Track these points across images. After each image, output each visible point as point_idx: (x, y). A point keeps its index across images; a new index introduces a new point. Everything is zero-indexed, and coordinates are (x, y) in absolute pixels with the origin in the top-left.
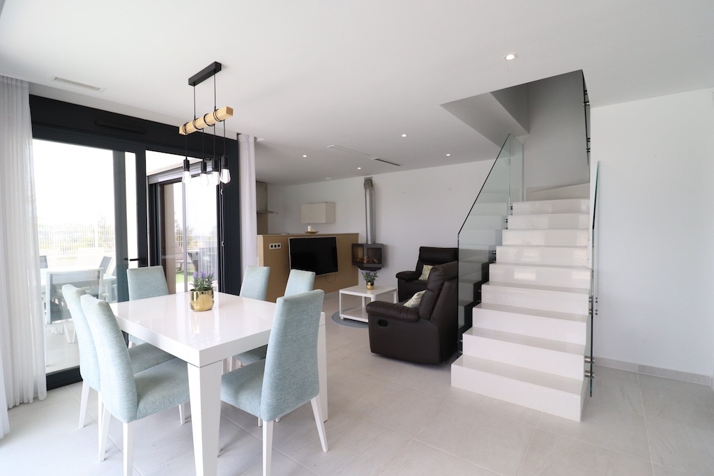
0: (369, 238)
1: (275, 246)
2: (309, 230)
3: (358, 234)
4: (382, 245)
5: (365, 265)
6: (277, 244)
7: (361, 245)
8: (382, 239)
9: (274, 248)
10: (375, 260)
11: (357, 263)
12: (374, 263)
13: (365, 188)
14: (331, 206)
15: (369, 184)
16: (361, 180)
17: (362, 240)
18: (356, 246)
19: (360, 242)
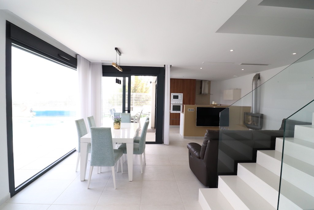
0: (254, 110)
1: (191, 110)
2: (213, 104)
3: (250, 107)
6: (192, 109)
9: (190, 111)
14: (238, 91)
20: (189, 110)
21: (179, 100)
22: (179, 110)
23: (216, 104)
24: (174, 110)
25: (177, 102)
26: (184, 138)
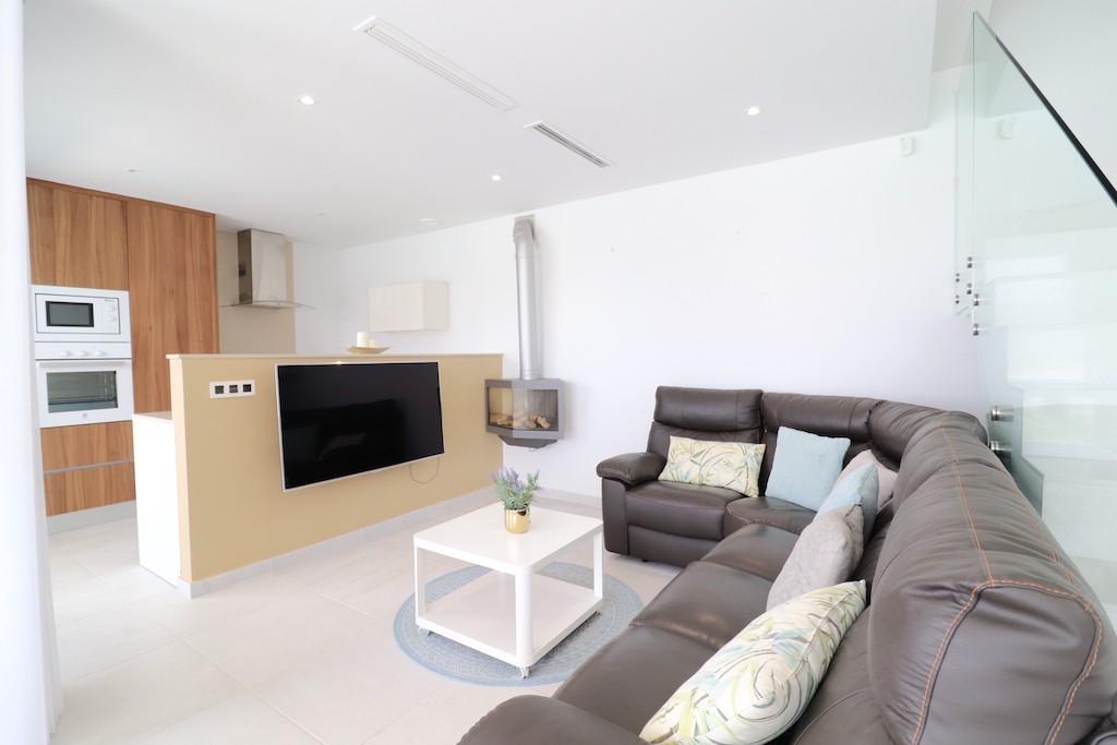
0: (527, 366)
1: (233, 389)
2: (360, 344)
3: (500, 356)
4: (559, 382)
5: (516, 435)
6: (239, 384)
7: (507, 384)
8: (561, 367)
10: (542, 421)
11: (500, 428)
12: (538, 426)
13: (517, 241)
14: (437, 290)
15: (527, 231)
16: (507, 223)
17: (509, 373)
18: (493, 385)
19: (506, 376)
20: (219, 390)
21: (98, 337)
22: (111, 400)
23: (373, 345)
24: (56, 404)
25: (88, 347)
26: (195, 594)
